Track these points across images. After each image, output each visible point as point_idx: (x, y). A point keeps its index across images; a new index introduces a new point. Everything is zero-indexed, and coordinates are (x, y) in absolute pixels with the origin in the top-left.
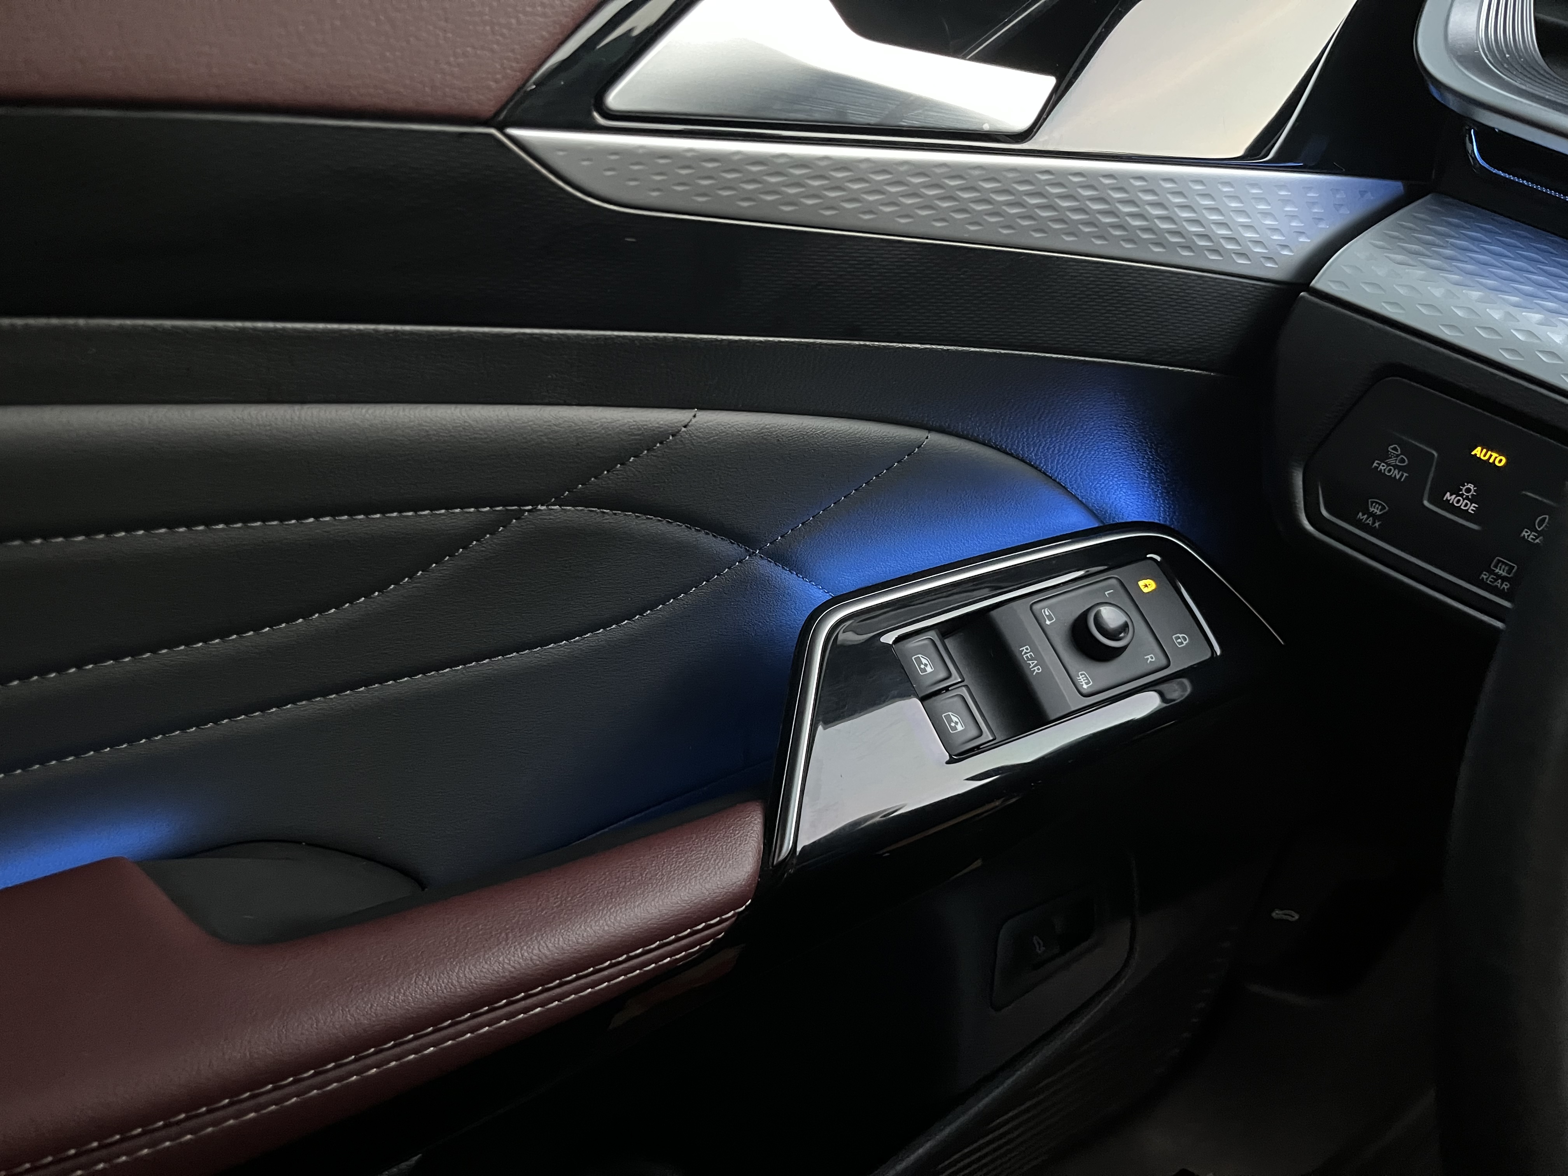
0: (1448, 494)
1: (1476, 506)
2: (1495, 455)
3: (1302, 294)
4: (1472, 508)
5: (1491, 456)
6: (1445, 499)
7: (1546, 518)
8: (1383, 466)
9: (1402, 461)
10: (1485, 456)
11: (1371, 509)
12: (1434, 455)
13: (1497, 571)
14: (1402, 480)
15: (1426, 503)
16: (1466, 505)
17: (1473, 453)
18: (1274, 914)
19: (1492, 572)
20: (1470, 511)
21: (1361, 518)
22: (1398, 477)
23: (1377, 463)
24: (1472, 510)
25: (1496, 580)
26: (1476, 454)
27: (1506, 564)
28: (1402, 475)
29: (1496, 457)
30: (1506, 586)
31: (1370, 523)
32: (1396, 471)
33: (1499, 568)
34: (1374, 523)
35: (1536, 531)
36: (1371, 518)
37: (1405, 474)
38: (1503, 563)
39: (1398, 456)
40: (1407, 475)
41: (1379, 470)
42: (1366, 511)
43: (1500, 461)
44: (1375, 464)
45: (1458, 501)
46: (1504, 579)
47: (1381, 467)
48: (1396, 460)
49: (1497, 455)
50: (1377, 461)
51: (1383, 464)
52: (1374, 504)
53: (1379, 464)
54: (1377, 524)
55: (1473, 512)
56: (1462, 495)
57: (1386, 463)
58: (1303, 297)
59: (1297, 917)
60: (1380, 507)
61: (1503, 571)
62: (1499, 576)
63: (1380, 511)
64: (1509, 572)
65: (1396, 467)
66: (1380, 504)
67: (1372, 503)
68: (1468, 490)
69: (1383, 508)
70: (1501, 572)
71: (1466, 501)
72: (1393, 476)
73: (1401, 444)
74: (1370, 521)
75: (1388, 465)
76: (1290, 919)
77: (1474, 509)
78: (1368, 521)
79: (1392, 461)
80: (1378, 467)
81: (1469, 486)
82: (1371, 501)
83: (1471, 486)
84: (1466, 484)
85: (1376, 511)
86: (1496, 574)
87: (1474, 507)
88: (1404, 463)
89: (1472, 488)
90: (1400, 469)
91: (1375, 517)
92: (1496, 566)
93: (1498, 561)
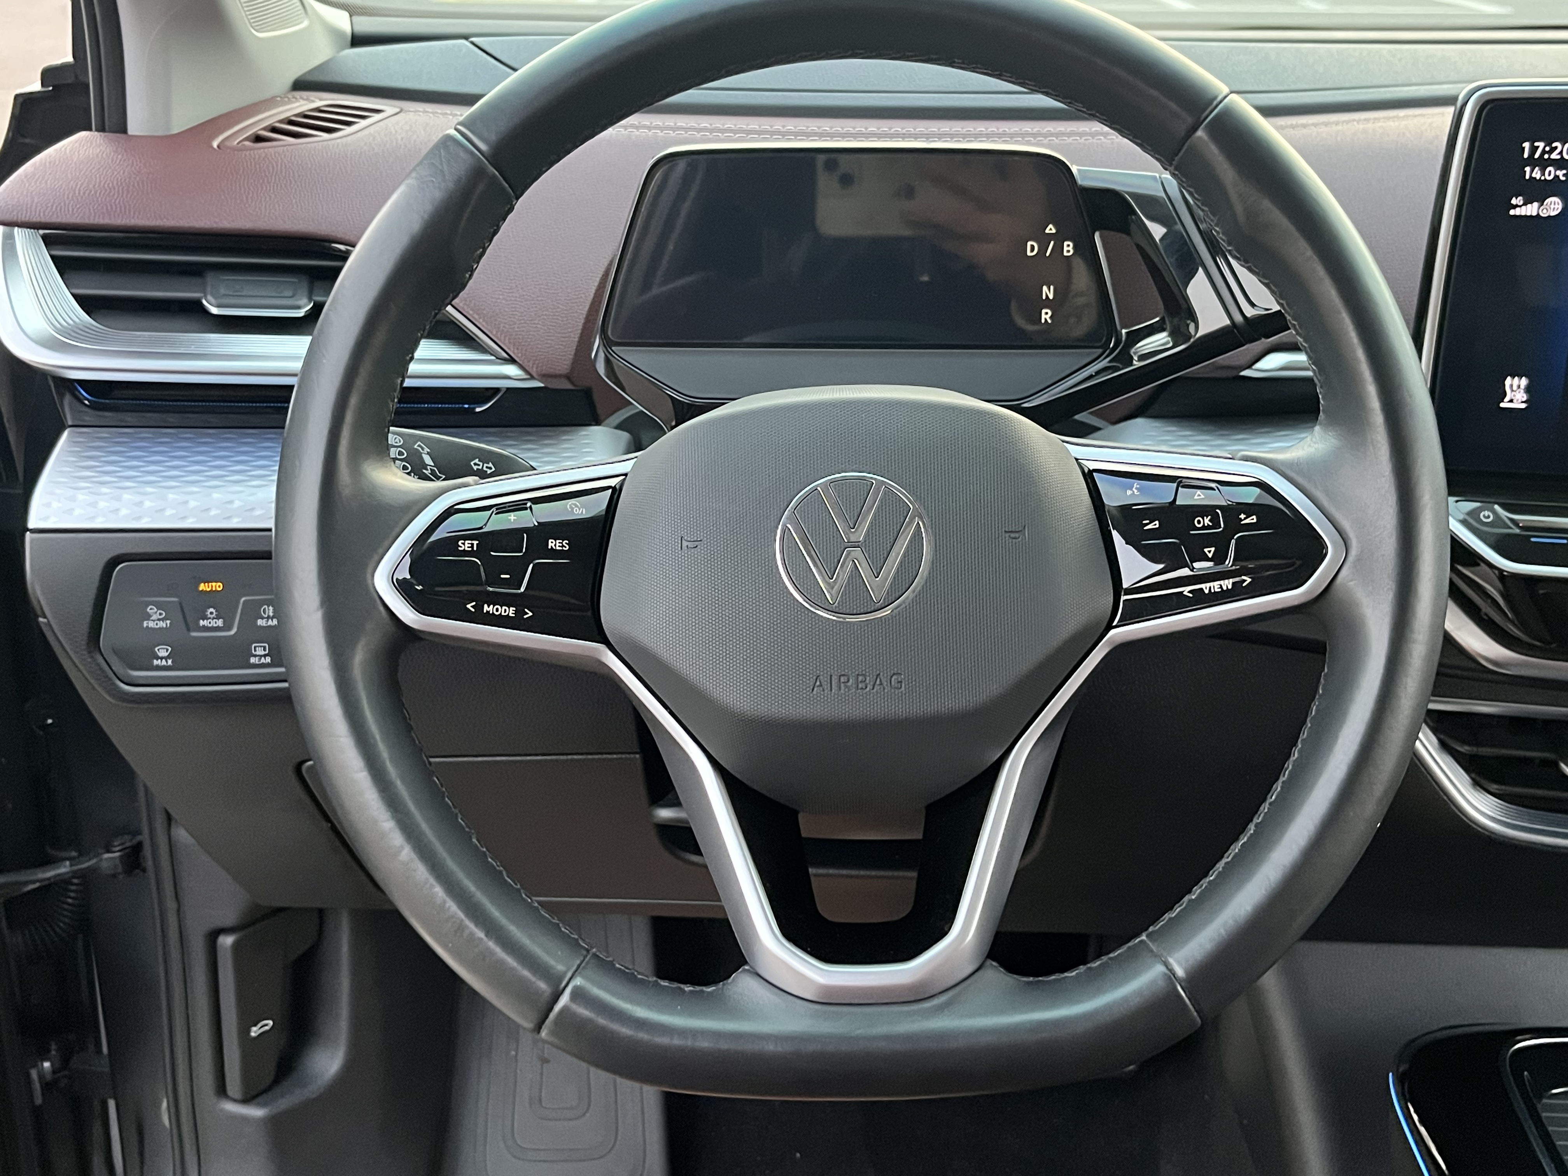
0: (201, 621)
2: (214, 584)
3: (26, 535)
5: (212, 586)
6: (201, 625)
7: (265, 608)
9: (160, 614)
10: (208, 588)
11: (161, 654)
13: (258, 653)
14: (168, 626)
17: (200, 589)
18: (253, 1034)
19: (255, 656)
21: (157, 663)
22: (165, 626)
25: (260, 659)
26: (202, 589)
27: (261, 647)
28: (167, 623)
29: (215, 586)
30: (268, 660)
32: (161, 622)
33: (257, 651)
34: (167, 662)
35: (265, 618)
36: (163, 660)
38: (258, 646)
39: (156, 612)
40: (170, 621)
42: (158, 658)
43: (219, 586)
44: (146, 625)
45: (210, 623)
46: (265, 656)
48: (157, 615)
50: (145, 622)
51: (150, 622)
52: (160, 651)
53: (148, 623)
54: (170, 662)
55: (222, 625)
56: (210, 618)
57: (152, 620)
58: (29, 537)
59: (271, 1023)
60: (165, 651)
61: (261, 651)
62: (261, 656)
63: (167, 653)
64: (265, 650)
65: (159, 620)
66: (164, 649)
67: (158, 650)
68: (211, 613)
69: (167, 650)
70: (260, 653)
72: (161, 627)
73: (153, 604)
74: (164, 662)
75: (154, 621)
76: (267, 1028)
79: (154, 618)
80: (149, 626)
81: (210, 611)
83: (212, 610)
84: (208, 610)
85: (163, 654)
86: (258, 656)
88: (163, 614)
90: (163, 620)
91: (166, 658)
92: (255, 651)
93: (255, 647)
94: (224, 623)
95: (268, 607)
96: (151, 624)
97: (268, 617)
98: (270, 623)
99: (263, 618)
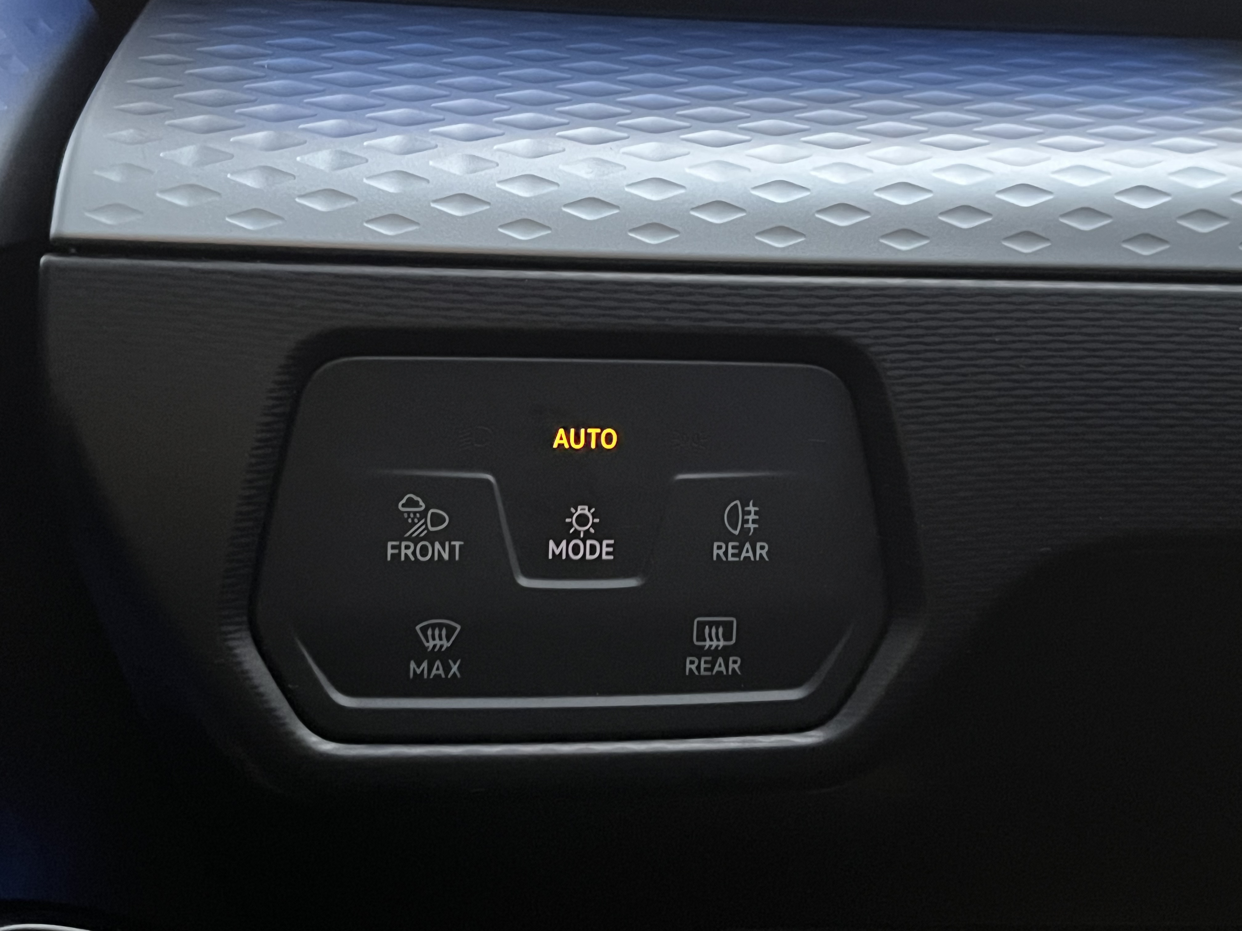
0: (552, 544)
1: (612, 542)
2: (594, 432)
3: (43, 259)
4: (605, 549)
5: (588, 436)
6: (550, 557)
7: (736, 505)
8: (407, 547)
9: (437, 520)
10: (577, 441)
11: (430, 645)
12: (488, 482)
13: (708, 643)
14: (457, 558)
15: (524, 582)
16: (593, 548)
17: (555, 446)
19: (700, 652)
20: (604, 557)
21: (419, 671)
22: (446, 556)
23: (393, 547)
24: (608, 553)
25: (713, 662)
26: (561, 446)
27: (717, 624)
28: (452, 548)
29: (598, 436)
30: (735, 665)
31: (441, 672)
32: (437, 545)
33: (708, 639)
34: (447, 669)
35: (733, 538)
36: (438, 663)
37: (457, 544)
38: (711, 624)
39: (424, 514)
40: (462, 543)
41: (403, 558)
42: (421, 654)
43: (609, 438)
44: (390, 551)
45: (576, 549)
46: (725, 653)
47: (403, 551)
48: (425, 523)
49: (598, 430)
50: (390, 544)
51: (404, 544)
52: (429, 632)
53: (398, 547)
54: (455, 669)
55: (611, 557)
56: (576, 534)
57: (409, 539)
58: (48, 265)
60: (444, 632)
61: (718, 640)
62: (715, 653)
63: (448, 639)
64: (728, 637)
65: (431, 537)
66: (441, 626)
67: (424, 630)
68: (582, 520)
69: (451, 631)
70: (715, 643)
71: (589, 542)
72: (436, 558)
73: (417, 485)
74: (438, 670)
75: (416, 540)
77: (611, 549)
78: (434, 672)
79: (416, 530)
80: (399, 554)
81: (579, 512)
82: (421, 629)
83: (583, 510)
84: (573, 510)
85: (438, 642)
86: (708, 652)
87: (608, 546)
88: (444, 521)
89: (586, 512)
90: (442, 537)
91: (444, 656)
92: (701, 638)
93: (702, 625)
94: (616, 550)
95: (745, 504)
96: (407, 551)
97: (744, 537)
98: (747, 552)
99: (727, 538)
